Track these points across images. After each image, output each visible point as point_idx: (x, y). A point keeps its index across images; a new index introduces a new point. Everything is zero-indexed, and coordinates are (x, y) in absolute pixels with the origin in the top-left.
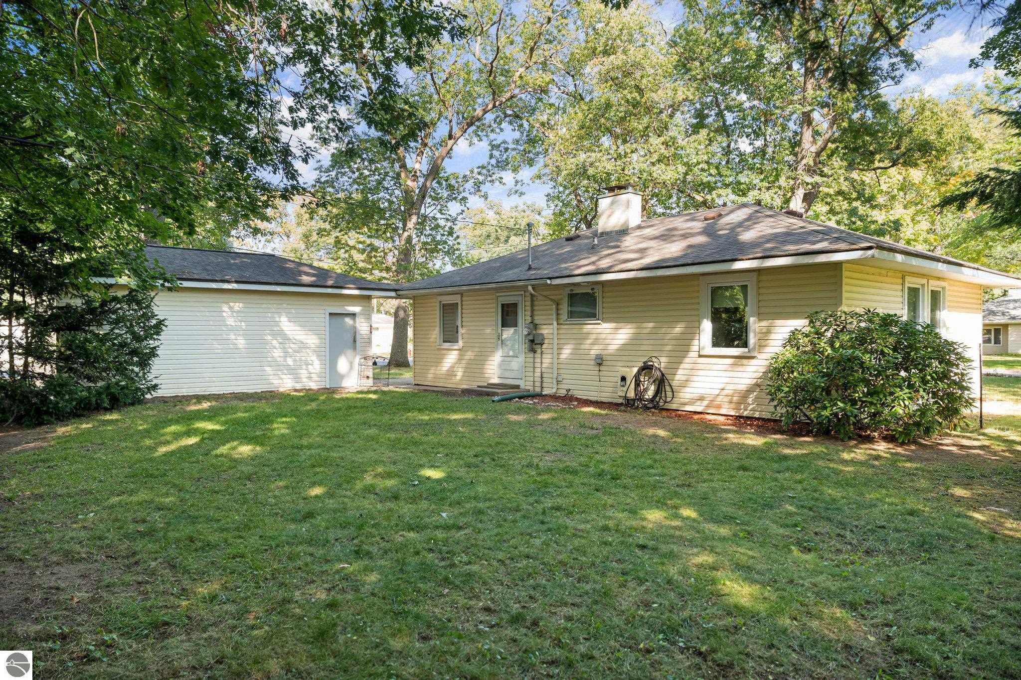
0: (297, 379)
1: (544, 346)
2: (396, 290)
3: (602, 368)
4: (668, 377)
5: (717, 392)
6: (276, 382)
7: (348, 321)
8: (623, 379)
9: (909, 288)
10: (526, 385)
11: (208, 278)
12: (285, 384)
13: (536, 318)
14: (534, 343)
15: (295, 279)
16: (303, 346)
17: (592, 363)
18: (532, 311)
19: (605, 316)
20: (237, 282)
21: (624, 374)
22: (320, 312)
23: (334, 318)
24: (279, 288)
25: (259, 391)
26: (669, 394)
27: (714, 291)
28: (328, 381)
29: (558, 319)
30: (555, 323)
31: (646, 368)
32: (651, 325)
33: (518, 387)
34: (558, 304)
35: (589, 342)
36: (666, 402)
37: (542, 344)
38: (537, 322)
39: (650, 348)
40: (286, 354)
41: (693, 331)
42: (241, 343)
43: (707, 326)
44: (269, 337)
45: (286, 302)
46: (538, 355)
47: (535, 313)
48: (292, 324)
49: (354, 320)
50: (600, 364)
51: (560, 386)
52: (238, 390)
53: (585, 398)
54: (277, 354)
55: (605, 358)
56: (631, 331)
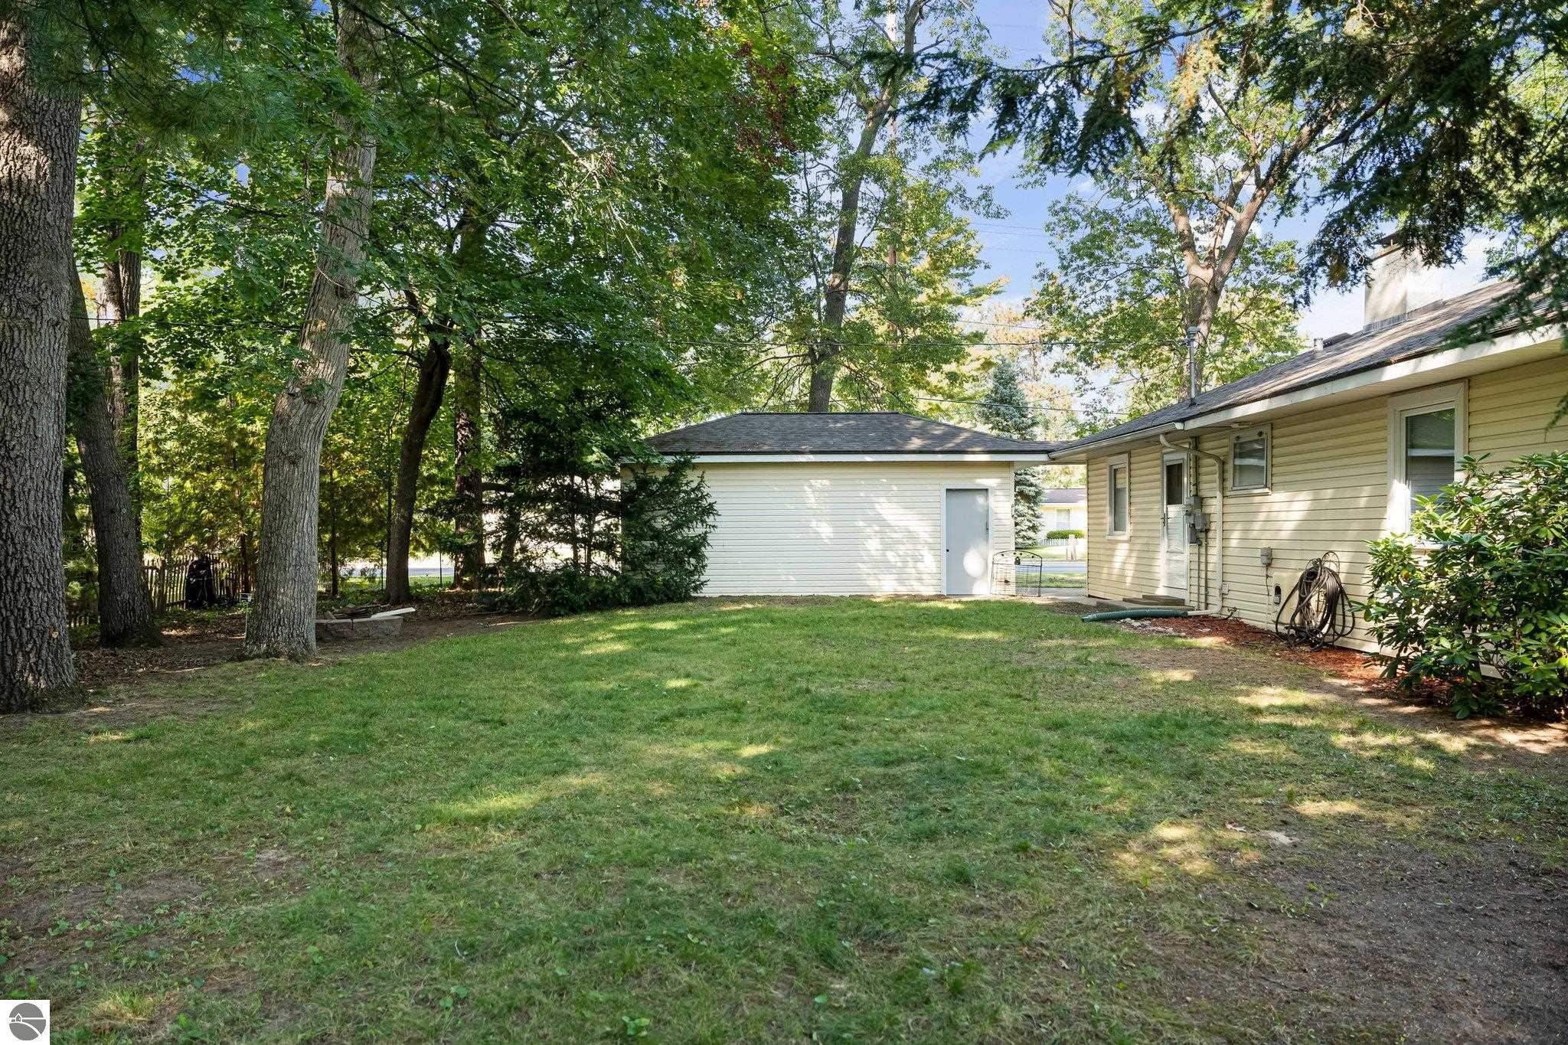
0: (901, 581)
1: (1211, 534)
2: (1047, 452)
3: (1271, 572)
4: (1348, 590)
6: (872, 583)
7: (980, 499)
8: (1278, 590)
10: (1190, 598)
11: (777, 449)
12: (885, 587)
13: (1203, 486)
14: (1199, 534)
15: (893, 443)
16: (912, 537)
17: (1259, 562)
18: (1197, 475)
19: (1275, 479)
20: (812, 452)
21: (1280, 582)
22: (933, 487)
23: (956, 499)
24: (868, 458)
25: (847, 595)
26: (1349, 620)
27: (1412, 423)
28: (944, 584)
29: (1223, 489)
30: (1219, 494)
31: (1315, 572)
32: (1329, 493)
33: (1181, 602)
34: (1223, 463)
35: (1257, 526)
36: (1342, 635)
37: (1207, 531)
38: (1203, 494)
39: (1329, 535)
40: (887, 546)
42: (825, 530)
43: (1401, 492)
44: (861, 524)
45: (884, 478)
46: (1203, 550)
47: (1203, 478)
48: (894, 505)
49: (987, 498)
50: (1268, 565)
51: (1227, 603)
52: (820, 592)
53: (1252, 623)
54: (873, 545)
55: (1275, 554)
56: (1306, 505)
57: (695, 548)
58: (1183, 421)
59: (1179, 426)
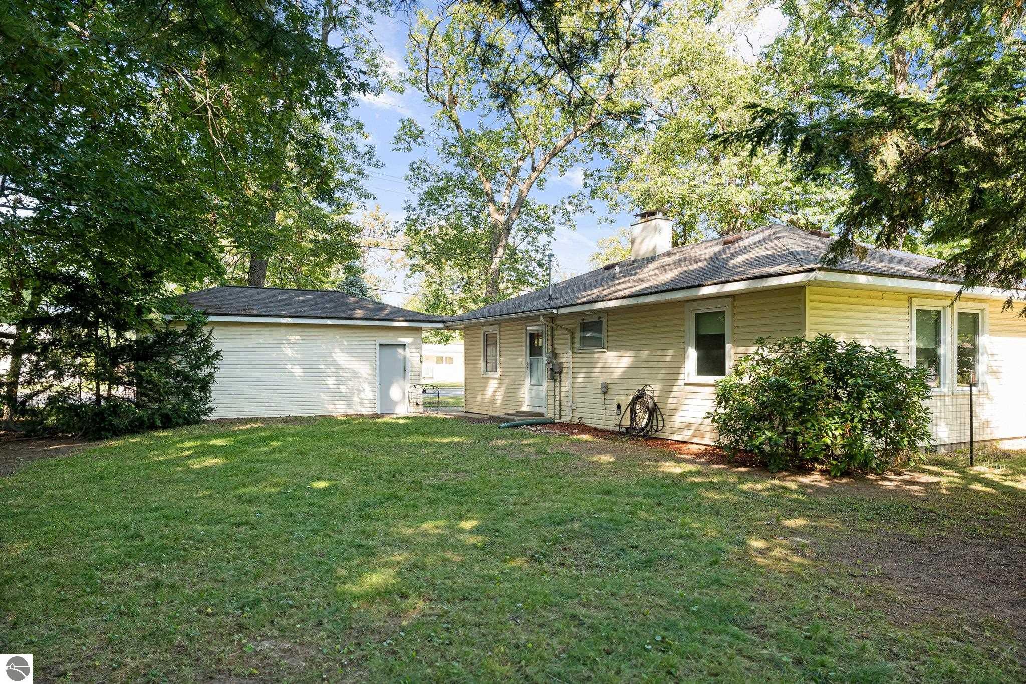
0: (349, 405)
1: (563, 375)
2: (443, 322)
3: (607, 397)
4: (660, 406)
5: (699, 421)
6: (331, 407)
7: (400, 350)
8: (619, 407)
9: (918, 311)
10: (548, 413)
11: (264, 313)
12: (339, 410)
13: (556, 347)
14: (555, 373)
15: (345, 312)
16: (356, 375)
17: (599, 391)
18: (553, 340)
19: (609, 344)
20: (290, 317)
21: (620, 403)
22: (370, 343)
23: (387, 351)
24: (329, 322)
25: (313, 415)
26: (661, 423)
27: (698, 316)
28: (378, 406)
29: (572, 348)
30: (570, 352)
31: (640, 397)
32: (646, 353)
33: (541, 415)
34: (572, 333)
35: (597, 370)
36: (657, 431)
37: (561, 373)
38: (556, 351)
39: (646, 376)
40: (339, 383)
41: (680, 359)
42: (297, 371)
43: (692, 354)
44: (323, 366)
45: (338, 335)
46: (557, 384)
47: (556, 342)
48: (345, 354)
49: (405, 349)
50: (605, 393)
51: (575, 415)
52: (294, 414)
53: (593, 426)
54: (331, 382)
55: (610, 386)
56: (630, 359)
57: (205, 385)
58: (556, 308)
59: (555, 311)
